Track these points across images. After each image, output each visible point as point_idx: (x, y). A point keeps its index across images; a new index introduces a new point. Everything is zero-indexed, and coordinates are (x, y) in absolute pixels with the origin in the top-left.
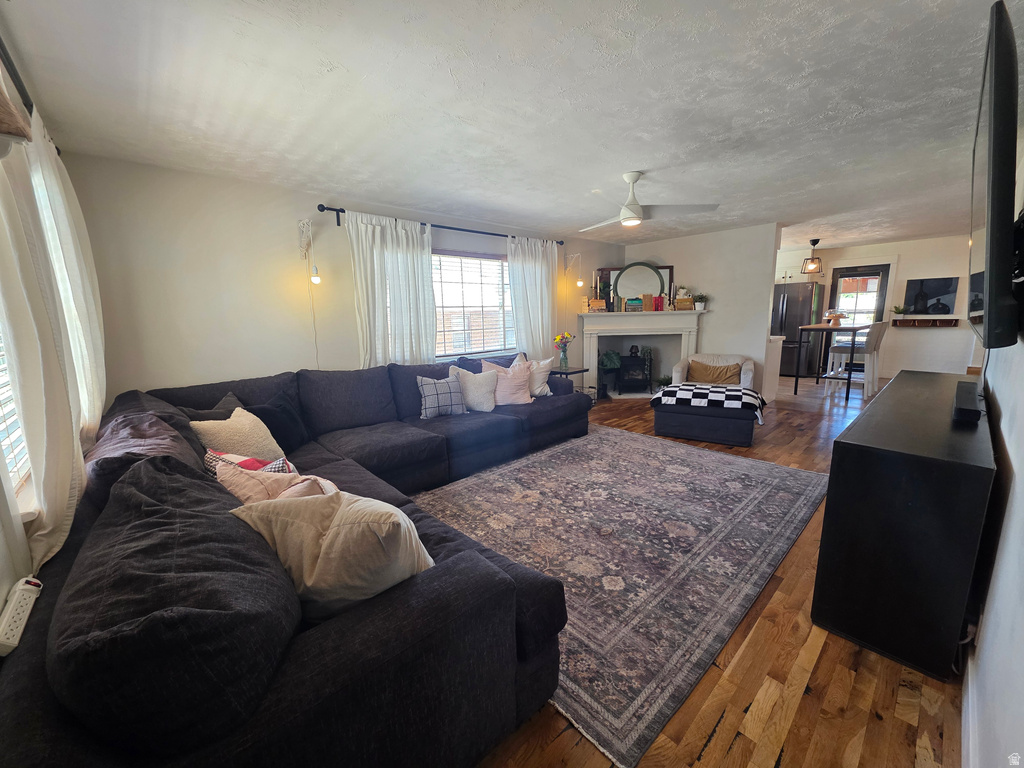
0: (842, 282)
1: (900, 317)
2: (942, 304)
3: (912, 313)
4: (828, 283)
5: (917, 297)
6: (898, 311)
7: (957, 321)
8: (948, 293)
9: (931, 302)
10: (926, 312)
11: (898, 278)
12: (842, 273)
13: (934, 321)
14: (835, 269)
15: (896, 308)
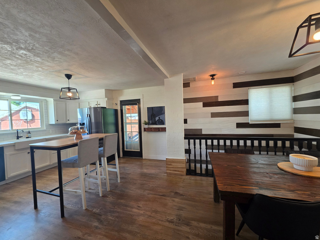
2: (161, 120)
3: (150, 124)
4: (119, 109)
5: (151, 116)
8: (162, 114)
10: (155, 124)
11: (144, 106)
12: (124, 103)
13: (159, 128)
14: (121, 101)
15: (145, 121)
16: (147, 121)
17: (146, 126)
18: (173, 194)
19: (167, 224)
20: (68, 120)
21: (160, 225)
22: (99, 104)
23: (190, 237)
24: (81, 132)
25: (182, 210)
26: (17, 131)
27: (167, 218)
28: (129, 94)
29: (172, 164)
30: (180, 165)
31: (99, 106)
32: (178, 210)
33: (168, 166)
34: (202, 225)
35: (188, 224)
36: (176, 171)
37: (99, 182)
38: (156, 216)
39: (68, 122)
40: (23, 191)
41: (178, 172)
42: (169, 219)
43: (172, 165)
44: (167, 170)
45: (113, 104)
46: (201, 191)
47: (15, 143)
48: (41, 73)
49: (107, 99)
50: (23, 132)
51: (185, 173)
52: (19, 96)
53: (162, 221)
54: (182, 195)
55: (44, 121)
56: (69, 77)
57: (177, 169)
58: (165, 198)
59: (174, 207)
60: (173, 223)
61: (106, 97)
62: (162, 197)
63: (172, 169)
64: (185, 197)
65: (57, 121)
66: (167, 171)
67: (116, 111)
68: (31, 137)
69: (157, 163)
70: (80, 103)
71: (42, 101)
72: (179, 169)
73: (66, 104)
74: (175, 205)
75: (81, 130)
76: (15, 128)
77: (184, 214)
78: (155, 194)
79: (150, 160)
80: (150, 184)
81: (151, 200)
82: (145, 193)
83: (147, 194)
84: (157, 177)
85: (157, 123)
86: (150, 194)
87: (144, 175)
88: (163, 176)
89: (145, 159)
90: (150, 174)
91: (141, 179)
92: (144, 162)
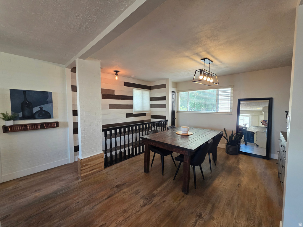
1: (10, 123)
2: (44, 111)
3: (21, 119)
5: (22, 105)
6: (6, 118)
7: (57, 123)
8: (47, 103)
9: (36, 109)
10: (33, 117)
13: (42, 124)
15: (4, 114)
18: (116, 189)
19: (145, 209)
21: (142, 214)
23: (164, 200)
25: (139, 192)
27: (139, 206)
29: (88, 163)
30: (97, 162)
32: (136, 194)
34: (159, 189)
35: (154, 196)
36: (93, 170)
38: (130, 213)
41: (96, 170)
42: (141, 205)
43: (89, 165)
46: (131, 173)
51: (103, 167)
53: (139, 211)
54: (123, 184)
57: (94, 167)
58: (114, 196)
59: (132, 196)
60: (147, 204)
62: (110, 198)
63: (88, 169)
64: (127, 184)
66: (82, 175)
69: (43, 176)
74: (131, 194)
77: (143, 193)
78: (100, 202)
79: (20, 179)
80: (75, 200)
81: (104, 209)
82: (85, 212)
83: (91, 209)
84: (75, 189)
85: (36, 116)
86: (93, 207)
87: (45, 199)
88: (79, 183)
89: (2, 183)
90: (55, 193)
91: (49, 206)
92: (11, 187)
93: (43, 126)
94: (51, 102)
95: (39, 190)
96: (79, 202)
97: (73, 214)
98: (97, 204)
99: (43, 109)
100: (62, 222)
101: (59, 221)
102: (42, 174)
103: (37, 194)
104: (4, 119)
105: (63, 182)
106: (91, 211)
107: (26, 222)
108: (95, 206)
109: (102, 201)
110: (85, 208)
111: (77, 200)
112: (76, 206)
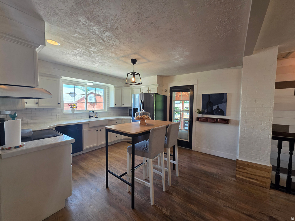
0: (174, 94)
2: (220, 109)
3: (206, 114)
4: (168, 95)
5: (207, 104)
7: (228, 120)
8: (222, 102)
9: (215, 107)
10: (212, 113)
11: (198, 94)
12: (173, 89)
13: (217, 119)
14: (171, 87)
15: (198, 110)
16: (201, 110)
17: (200, 116)
18: (266, 218)
20: (123, 104)
22: (150, 91)
24: (146, 118)
26: (90, 112)
28: (180, 80)
29: (246, 168)
31: (150, 92)
33: (237, 169)
36: (252, 179)
37: (163, 174)
39: (123, 106)
40: (95, 164)
41: (255, 181)
43: (247, 170)
44: (236, 174)
45: (162, 90)
47: (89, 122)
48: (112, 59)
49: (159, 86)
50: (94, 112)
51: (269, 185)
52: (92, 83)
55: (107, 104)
56: (134, 61)
57: (254, 177)
61: (157, 84)
63: (245, 174)
65: (116, 104)
66: (237, 176)
67: (165, 97)
68: (97, 117)
69: (213, 159)
70: (133, 90)
71: (105, 88)
72: (258, 178)
73: (122, 90)
75: (146, 116)
76: (88, 109)
78: (236, 210)
79: (201, 153)
80: (218, 189)
81: (235, 219)
82: (218, 202)
83: (223, 206)
84: (225, 181)
85: (214, 113)
86: (227, 206)
87: (204, 173)
88: (232, 180)
89: (195, 151)
90: (211, 173)
91: (202, 178)
92: (196, 155)
93: (217, 121)
94: (226, 102)
95: (205, 165)
96: (219, 192)
97: (210, 195)
98: (232, 209)
99: (220, 108)
100: (201, 192)
101: (200, 191)
102: (213, 157)
103: (202, 167)
104: (198, 113)
105: (221, 171)
106: (223, 207)
107: (189, 176)
108: (229, 207)
109: (238, 211)
110: (220, 200)
111: (219, 190)
112: (215, 193)
